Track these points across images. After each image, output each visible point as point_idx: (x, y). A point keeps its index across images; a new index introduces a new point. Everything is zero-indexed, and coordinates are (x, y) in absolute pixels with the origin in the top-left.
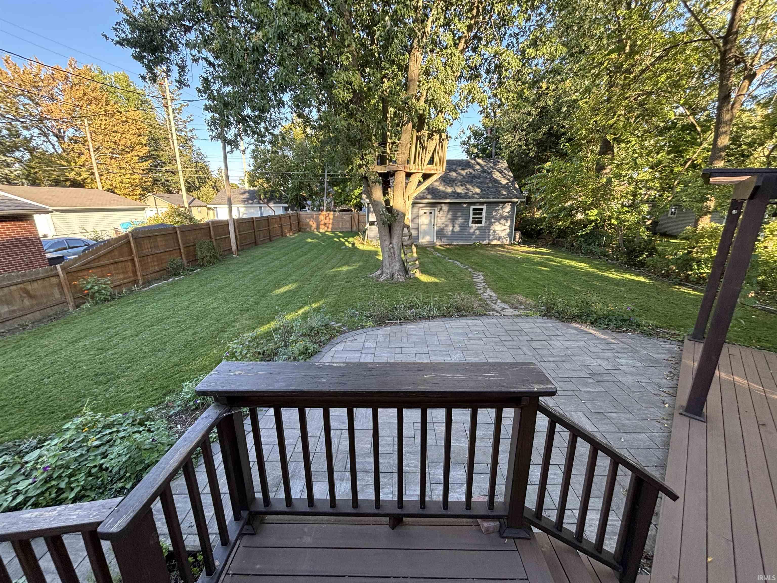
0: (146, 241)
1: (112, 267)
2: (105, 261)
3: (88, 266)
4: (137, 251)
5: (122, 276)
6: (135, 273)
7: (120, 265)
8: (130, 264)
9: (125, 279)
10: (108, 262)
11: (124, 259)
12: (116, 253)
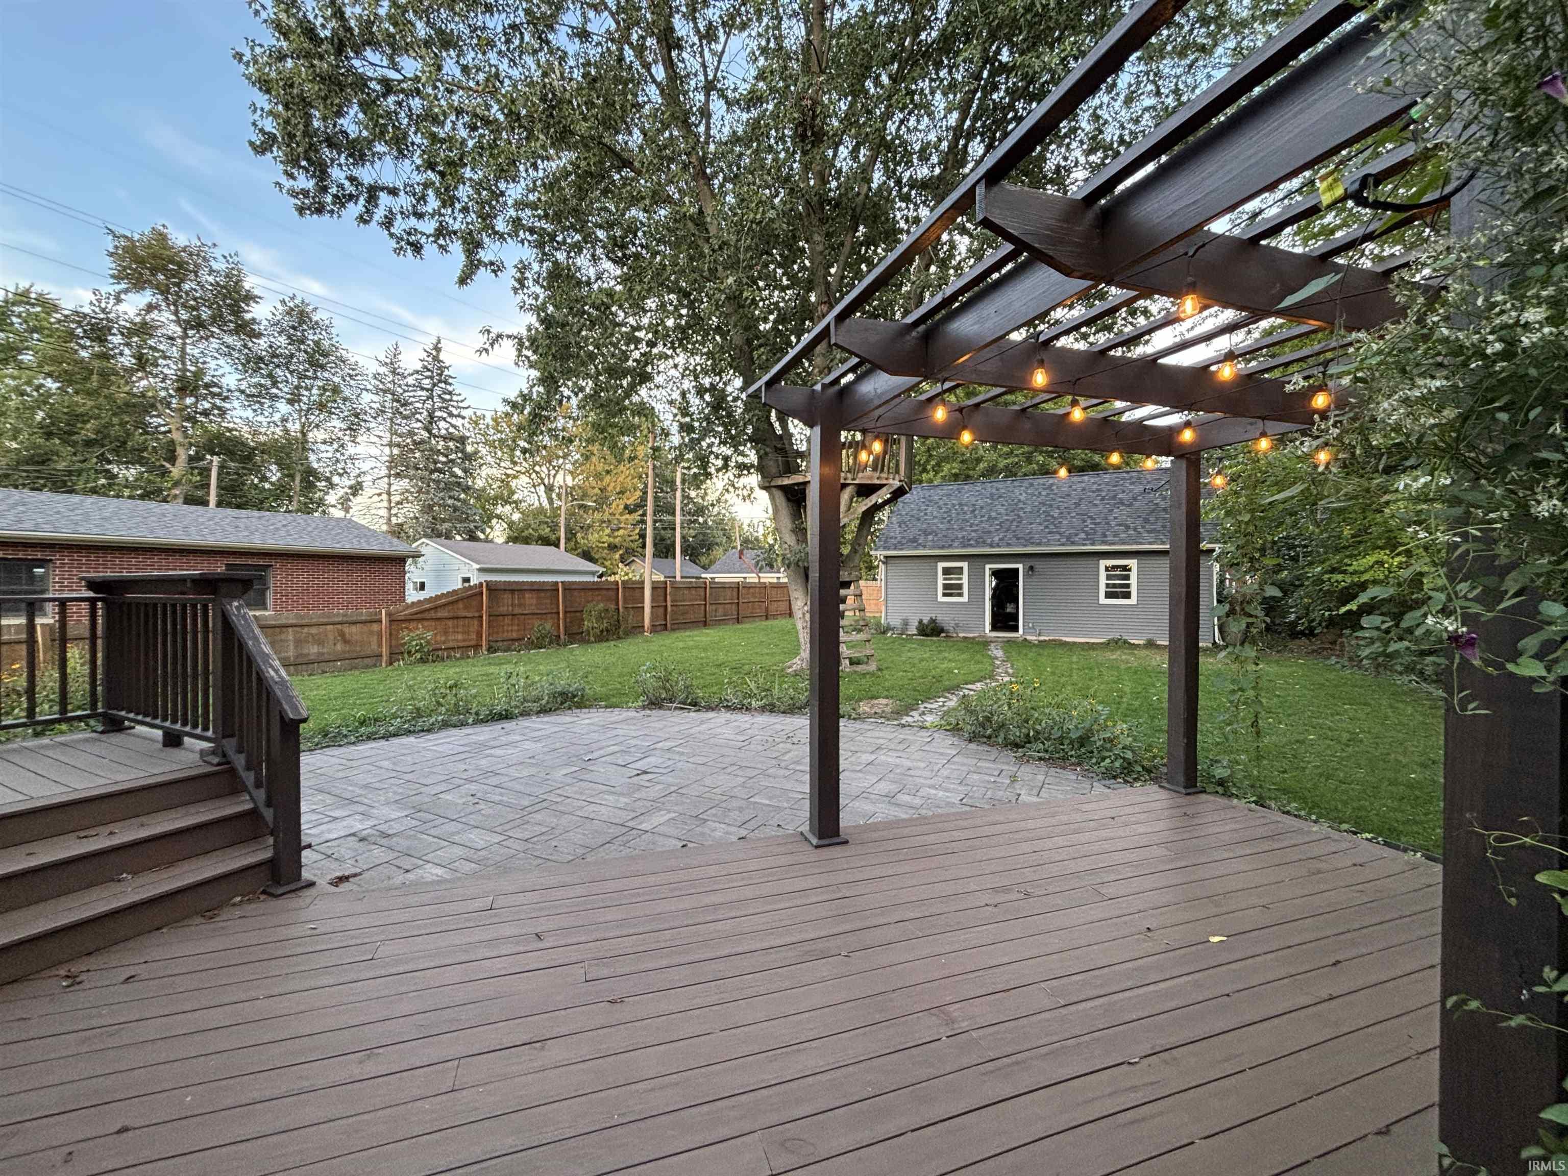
0: (507, 596)
1: (450, 623)
2: (441, 614)
3: (419, 616)
4: (489, 607)
5: (460, 637)
6: (479, 635)
7: (461, 622)
8: (476, 622)
9: (464, 640)
10: (446, 614)
11: (470, 615)
12: (461, 605)
